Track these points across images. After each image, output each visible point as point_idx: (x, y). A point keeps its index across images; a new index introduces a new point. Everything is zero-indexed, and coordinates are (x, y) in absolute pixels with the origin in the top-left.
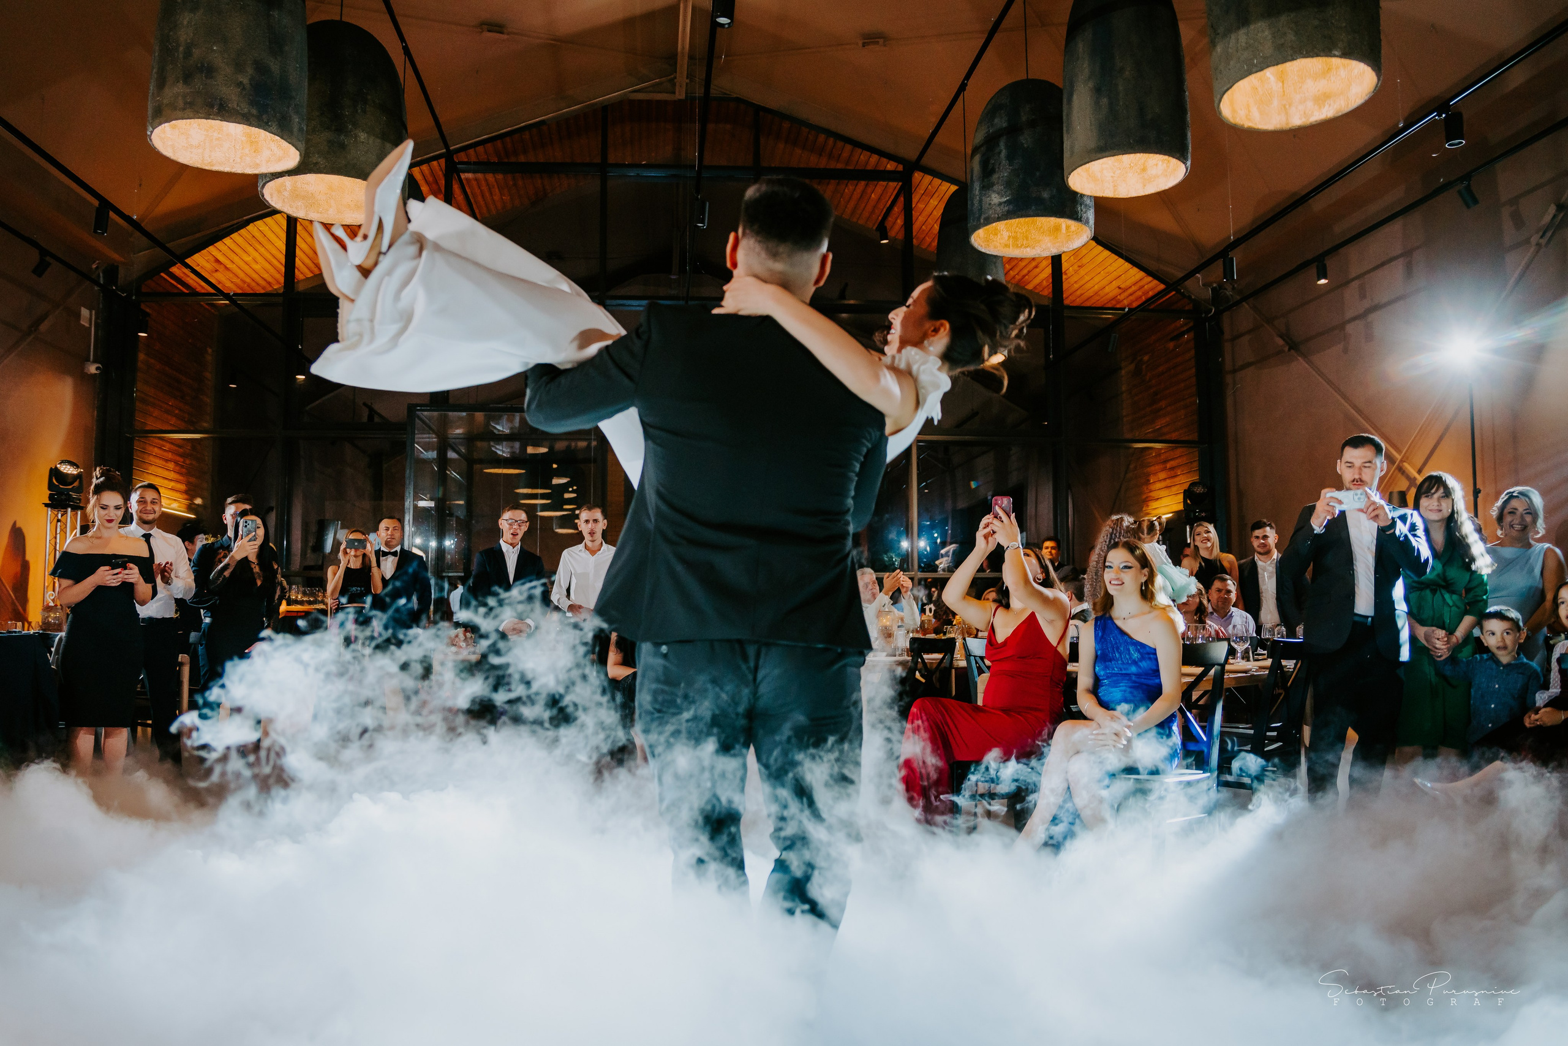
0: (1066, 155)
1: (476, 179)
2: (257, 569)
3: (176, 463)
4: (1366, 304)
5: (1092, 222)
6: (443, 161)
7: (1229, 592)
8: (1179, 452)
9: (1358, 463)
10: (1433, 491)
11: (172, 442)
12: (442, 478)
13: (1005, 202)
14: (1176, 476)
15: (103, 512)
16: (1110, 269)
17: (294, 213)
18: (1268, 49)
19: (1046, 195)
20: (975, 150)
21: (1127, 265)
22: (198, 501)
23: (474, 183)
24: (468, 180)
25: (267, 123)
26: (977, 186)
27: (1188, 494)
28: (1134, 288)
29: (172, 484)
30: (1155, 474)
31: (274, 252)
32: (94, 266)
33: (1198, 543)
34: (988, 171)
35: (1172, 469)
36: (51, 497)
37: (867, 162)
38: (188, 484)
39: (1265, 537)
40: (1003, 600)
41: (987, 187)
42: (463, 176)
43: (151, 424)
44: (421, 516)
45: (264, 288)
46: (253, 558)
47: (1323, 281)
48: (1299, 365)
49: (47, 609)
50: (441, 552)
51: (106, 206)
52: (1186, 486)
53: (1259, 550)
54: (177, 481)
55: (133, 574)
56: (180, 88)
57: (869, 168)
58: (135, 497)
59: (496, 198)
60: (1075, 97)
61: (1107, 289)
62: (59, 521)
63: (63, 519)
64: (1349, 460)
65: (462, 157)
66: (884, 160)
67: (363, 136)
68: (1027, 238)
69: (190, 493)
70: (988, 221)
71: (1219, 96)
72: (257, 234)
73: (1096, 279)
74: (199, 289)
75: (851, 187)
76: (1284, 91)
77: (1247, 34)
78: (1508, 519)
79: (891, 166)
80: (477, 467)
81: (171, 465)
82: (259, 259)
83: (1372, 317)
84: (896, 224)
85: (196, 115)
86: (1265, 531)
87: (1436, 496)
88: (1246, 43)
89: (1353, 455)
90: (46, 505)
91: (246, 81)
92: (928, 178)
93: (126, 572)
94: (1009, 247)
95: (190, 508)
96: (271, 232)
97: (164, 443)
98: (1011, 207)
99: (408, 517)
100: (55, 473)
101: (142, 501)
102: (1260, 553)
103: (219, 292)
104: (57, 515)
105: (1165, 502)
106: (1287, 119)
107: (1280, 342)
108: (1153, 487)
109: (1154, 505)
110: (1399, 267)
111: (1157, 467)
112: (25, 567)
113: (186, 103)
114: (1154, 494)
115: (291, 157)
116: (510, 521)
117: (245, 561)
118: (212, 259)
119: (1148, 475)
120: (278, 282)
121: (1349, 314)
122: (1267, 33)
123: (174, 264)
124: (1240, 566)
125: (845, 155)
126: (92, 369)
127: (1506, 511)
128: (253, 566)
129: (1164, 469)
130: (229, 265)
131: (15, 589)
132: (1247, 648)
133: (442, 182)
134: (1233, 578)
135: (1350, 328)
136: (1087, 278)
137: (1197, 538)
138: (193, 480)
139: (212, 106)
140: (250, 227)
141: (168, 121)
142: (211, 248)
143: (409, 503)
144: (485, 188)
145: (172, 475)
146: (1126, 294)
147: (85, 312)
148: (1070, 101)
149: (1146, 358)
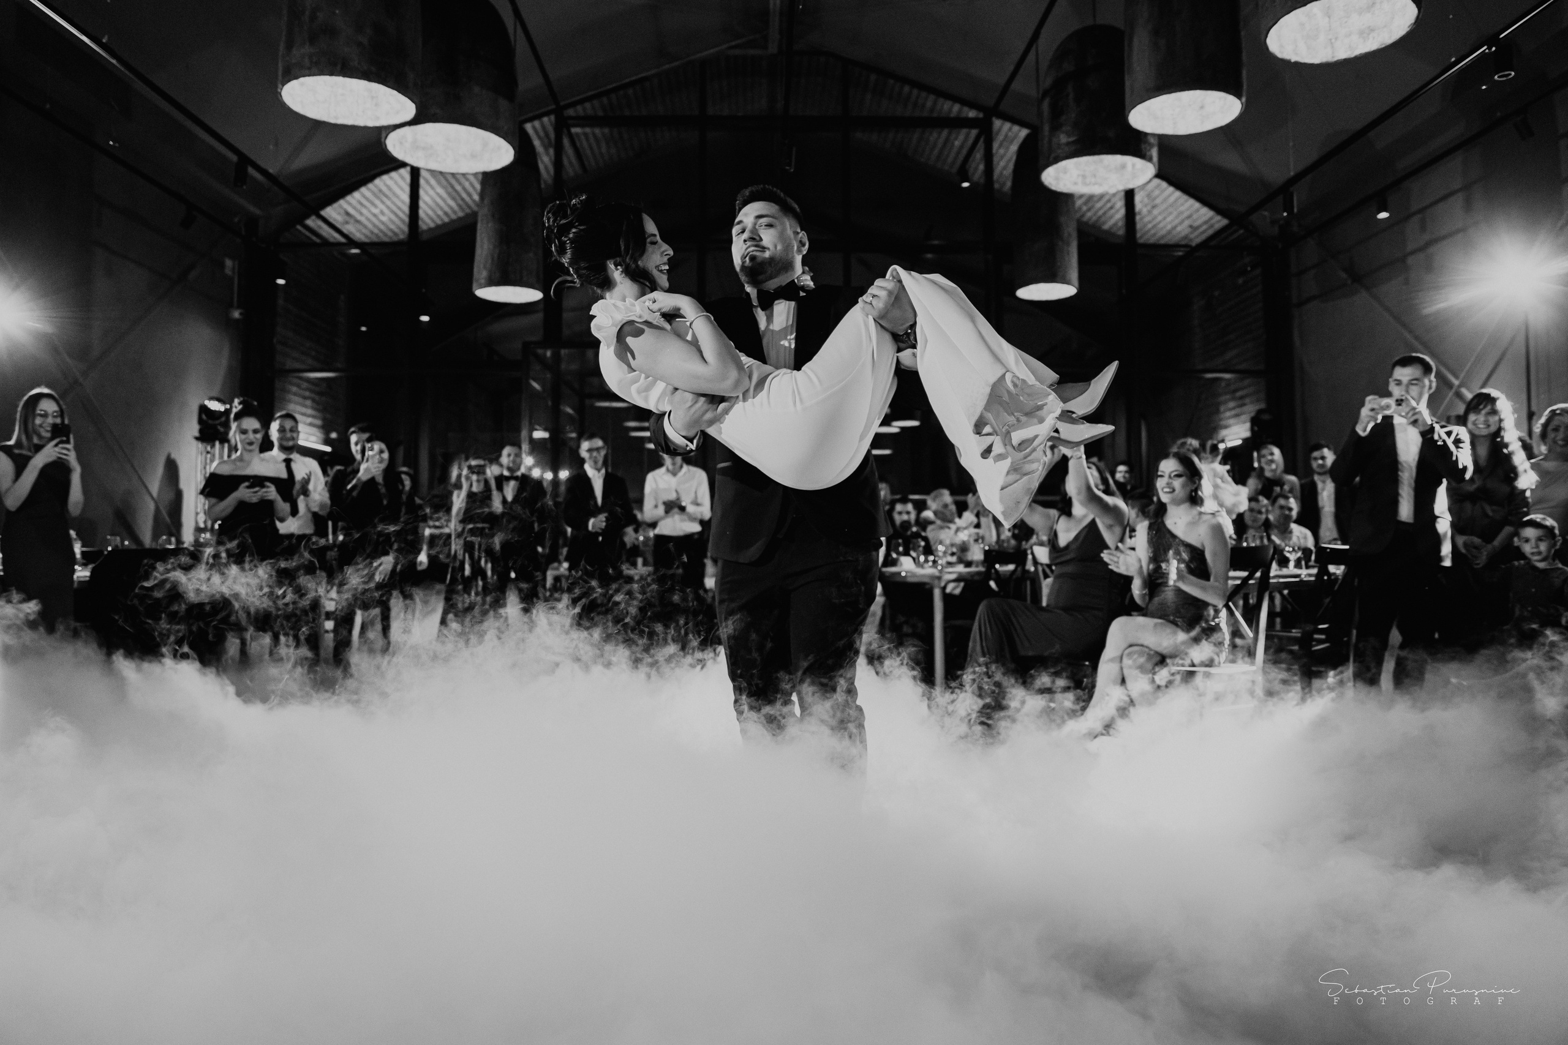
0: (1127, 92)
1: (586, 134)
2: (383, 490)
3: (313, 400)
4: (1426, 237)
5: (1155, 158)
6: (553, 117)
7: (1290, 509)
8: (1247, 382)
9: (1405, 380)
10: (1481, 407)
11: (308, 380)
12: (556, 412)
13: (1073, 142)
14: (1244, 405)
15: (243, 436)
16: (1182, 208)
17: (415, 164)
19: (1109, 134)
20: (1045, 94)
21: (1197, 205)
22: (334, 435)
23: (583, 137)
24: (577, 134)
25: (385, 79)
26: (1046, 128)
27: (1255, 421)
28: (1204, 227)
29: (309, 420)
30: (1226, 402)
31: (400, 204)
32: (236, 220)
33: (1263, 465)
34: (1057, 113)
35: (1241, 398)
36: (201, 431)
37: (950, 110)
38: (324, 419)
39: (1323, 458)
40: (1065, 508)
41: (1055, 128)
42: (574, 130)
43: (290, 364)
44: (537, 447)
45: (390, 238)
46: (380, 479)
47: (1383, 215)
48: (1362, 298)
49: (199, 530)
50: (555, 482)
51: (245, 161)
52: (1253, 414)
53: (1318, 470)
54: (313, 417)
55: (272, 492)
56: (307, 49)
57: (952, 115)
58: (275, 426)
59: (604, 150)
60: (1135, 39)
61: (1179, 229)
62: (208, 452)
63: (212, 451)
64: (1398, 378)
65: (571, 112)
66: (966, 109)
67: (476, 89)
68: (1095, 176)
69: (326, 428)
70: (1057, 160)
71: (1265, 32)
72: (384, 189)
73: (1169, 219)
74: (332, 240)
75: (935, 135)
76: (1330, 26)
78: (1551, 435)
79: (972, 114)
80: (588, 402)
81: (309, 402)
82: (386, 211)
83: (1431, 250)
84: (978, 168)
85: (321, 73)
86: (1323, 452)
87: (1483, 412)
89: (1403, 374)
90: (197, 439)
91: (365, 41)
92: (1007, 125)
93: (264, 490)
94: (1079, 184)
95: (327, 441)
96: (396, 184)
97: (301, 382)
98: (1079, 146)
99: (525, 447)
100: (203, 409)
101: (282, 430)
102: (1319, 474)
103: (351, 242)
104: (206, 448)
105: (1234, 429)
106: (1333, 53)
107: (1344, 275)
108: (1222, 416)
109: (1223, 433)
110: (1459, 199)
111: (1228, 397)
112: (179, 495)
113: (312, 63)
114: (1223, 423)
115: (407, 108)
117: (372, 480)
118: (342, 212)
119: (1219, 404)
120: (403, 232)
121: (1410, 247)
123: (308, 216)
124: (1302, 486)
125: (929, 104)
126: (236, 314)
127: (1550, 428)
128: (380, 487)
129: (1234, 399)
130: (359, 217)
131: (170, 515)
133: (552, 136)
134: (1295, 498)
135: (1410, 260)
136: (1160, 218)
137: (1263, 460)
138: (328, 416)
139: (335, 65)
140: (377, 181)
141: (296, 78)
142: (342, 202)
143: (524, 434)
144: (592, 140)
145: (309, 411)
146: (1196, 233)
147: (229, 263)
148: (1131, 43)
149: (1216, 293)
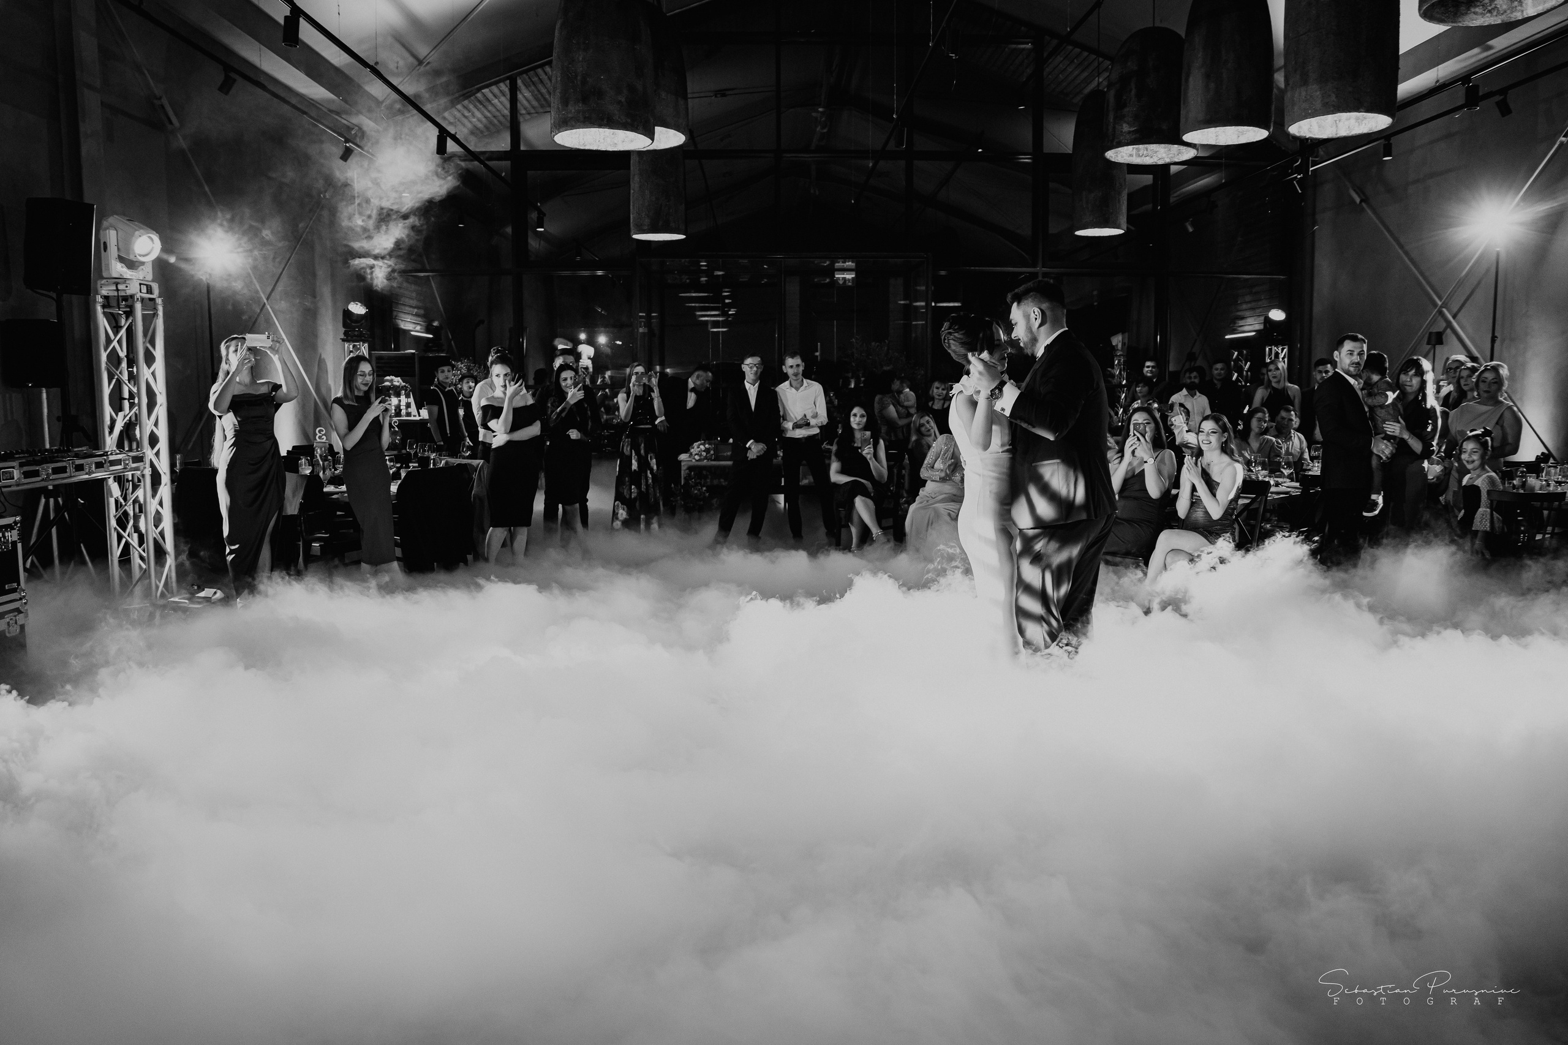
0: (1183, 120)
4: (1427, 170)
13: (1133, 131)
14: (1260, 300)
18: (1318, 105)
19: (1164, 127)
22: (436, 324)
25: (637, 128)
26: (1111, 116)
29: (415, 311)
34: (1120, 105)
35: (1258, 293)
41: (1119, 117)
47: (1388, 158)
48: (1368, 216)
54: (418, 307)
60: (1191, 79)
70: (1120, 145)
77: (1306, 91)
81: (414, 295)
86: (1327, 367)
88: (1305, 97)
91: (623, 100)
94: (1133, 156)
95: (429, 329)
98: (1138, 135)
105: (1250, 321)
107: (1354, 195)
108: (1239, 307)
109: (1240, 323)
111: (1246, 291)
113: (585, 118)
114: (1240, 314)
116: (751, 365)
119: (1236, 296)
121: (1412, 177)
122: (1318, 93)
129: (1250, 293)
132: (1292, 473)
135: (1411, 189)
139: (602, 120)
145: (415, 303)
148: (1187, 80)
